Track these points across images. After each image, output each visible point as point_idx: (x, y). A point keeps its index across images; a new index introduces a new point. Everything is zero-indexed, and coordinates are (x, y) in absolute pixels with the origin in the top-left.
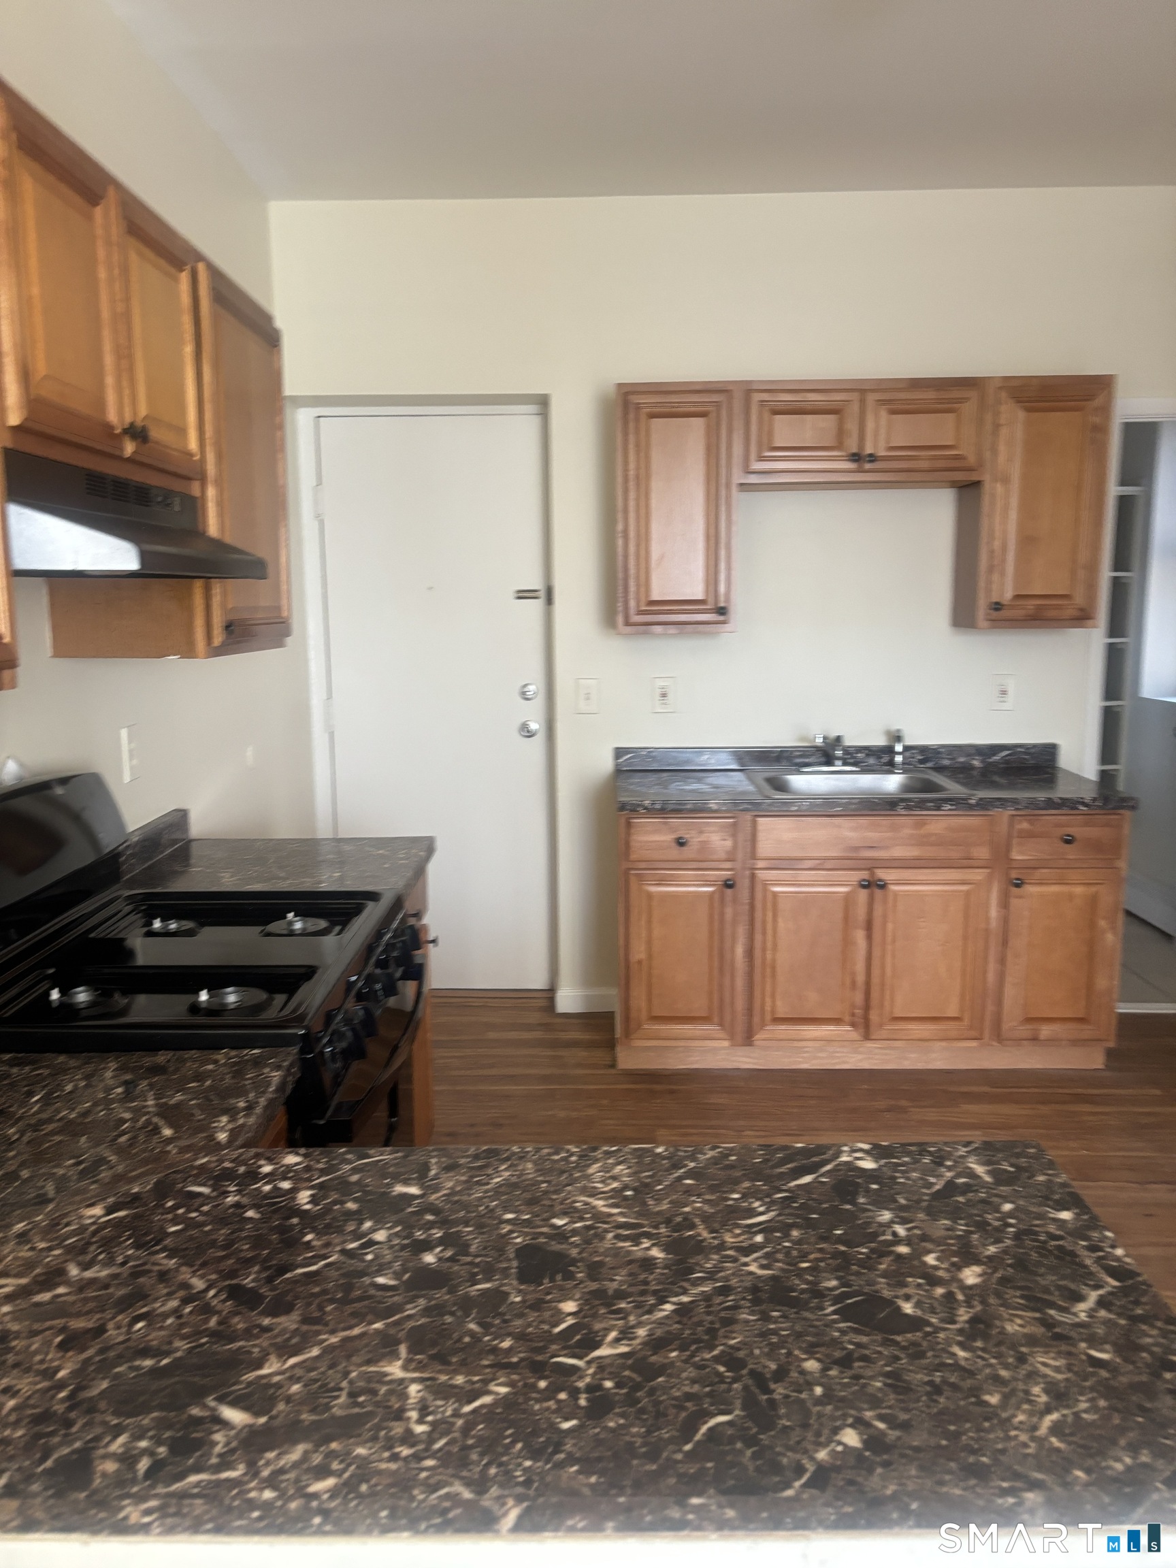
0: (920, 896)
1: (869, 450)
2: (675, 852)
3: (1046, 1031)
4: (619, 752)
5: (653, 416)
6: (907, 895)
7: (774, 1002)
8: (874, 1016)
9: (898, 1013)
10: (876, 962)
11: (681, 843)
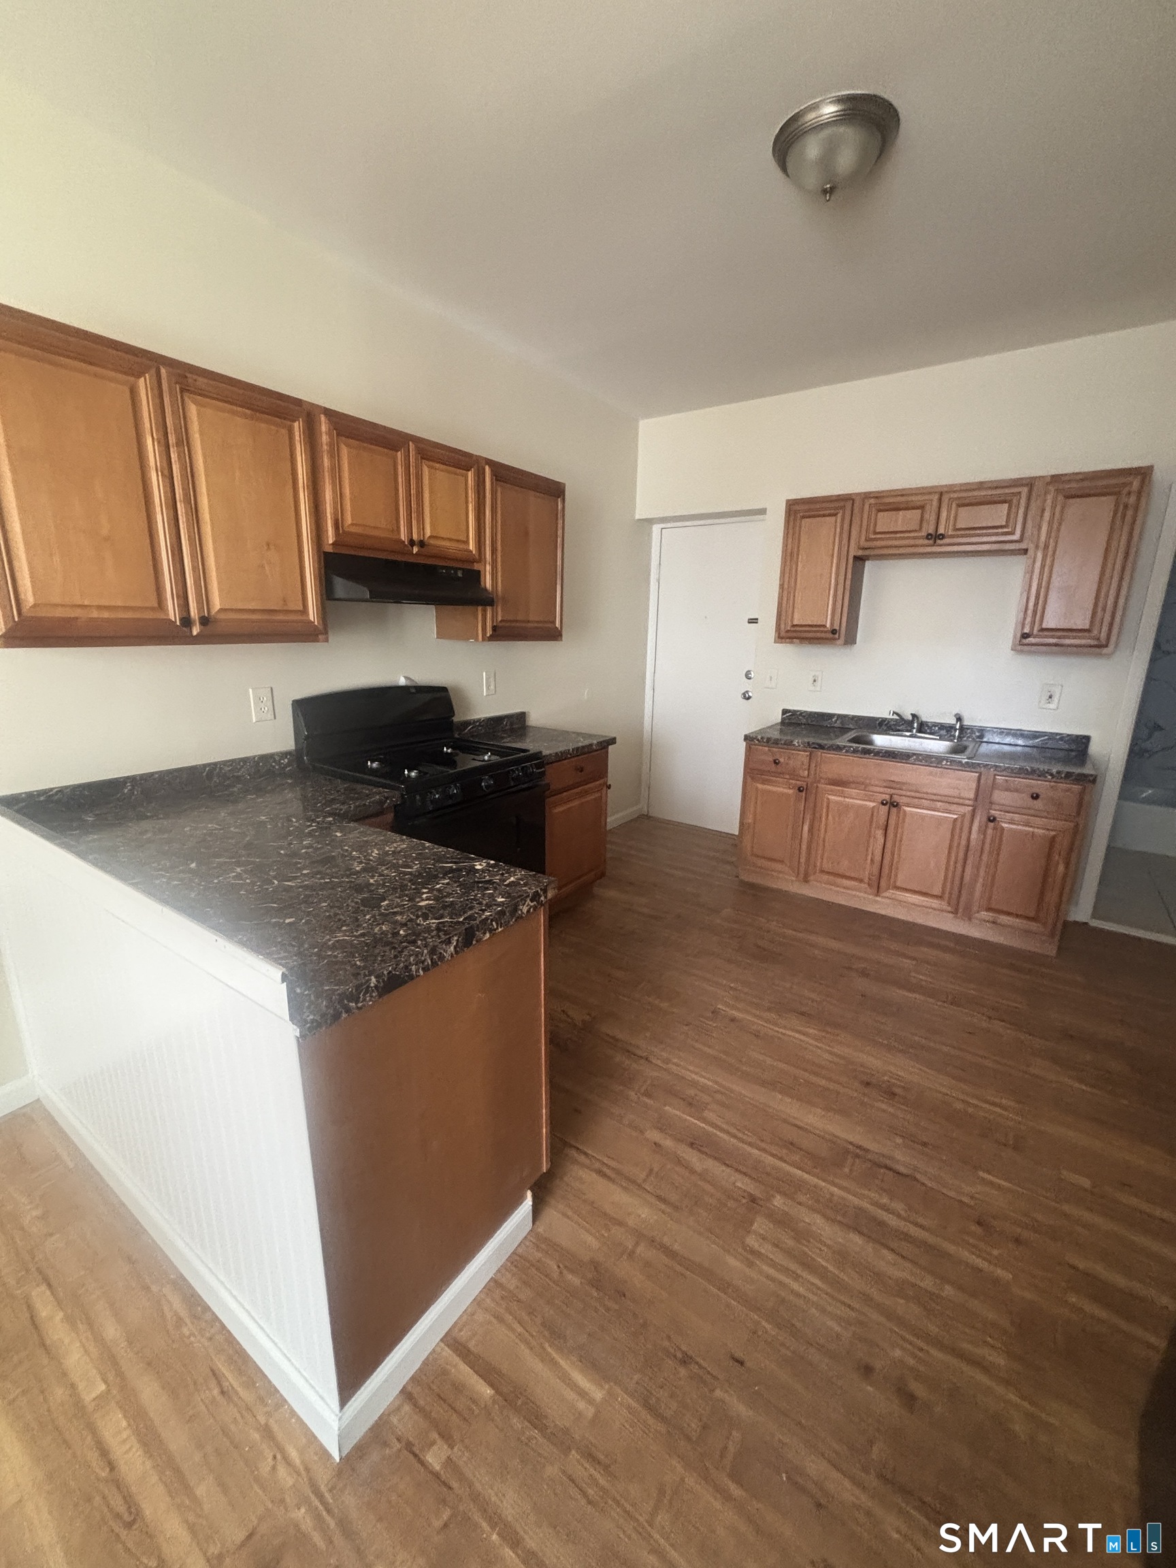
0: (923, 817)
1: (941, 531)
2: (773, 767)
3: (1004, 919)
4: (785, 712)
5: (803, 517)
6: (912, 814)
7: (822, 862)
8: (883, 884)
9: (898, 884)
10: (888, 851)
11: (776, 762)
